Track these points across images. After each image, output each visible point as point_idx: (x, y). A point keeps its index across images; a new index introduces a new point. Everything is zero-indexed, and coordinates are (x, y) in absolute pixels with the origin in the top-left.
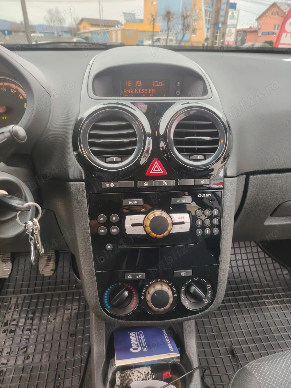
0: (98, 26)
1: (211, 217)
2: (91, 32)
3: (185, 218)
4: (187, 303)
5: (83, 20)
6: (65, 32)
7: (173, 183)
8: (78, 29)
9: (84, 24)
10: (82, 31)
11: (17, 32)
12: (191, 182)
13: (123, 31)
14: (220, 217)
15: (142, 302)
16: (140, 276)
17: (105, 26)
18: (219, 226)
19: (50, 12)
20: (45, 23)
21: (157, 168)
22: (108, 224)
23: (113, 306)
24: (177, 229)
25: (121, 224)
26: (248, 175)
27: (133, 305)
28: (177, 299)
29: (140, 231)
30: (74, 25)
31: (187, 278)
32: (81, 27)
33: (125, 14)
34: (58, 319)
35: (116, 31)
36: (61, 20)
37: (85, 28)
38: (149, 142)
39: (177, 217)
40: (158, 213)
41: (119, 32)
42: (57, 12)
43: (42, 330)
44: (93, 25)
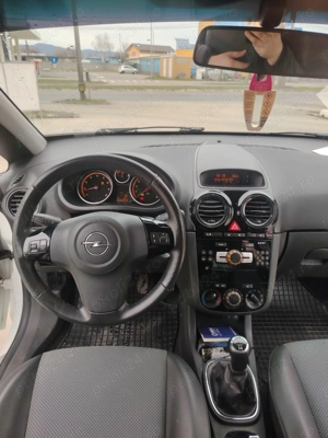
0: (148, 52)
1: (265, 256)
2: (140, 59)
3: (250, 255)
4: (249, 304)
5: (132, 46)
6: (113, 58)
7: (244, 235)
8: (127, 56)
9: (134, 49)
10: (131, 57)
11: (63, 58)
12: (255, 235)
13: (175, 58)
14: (270, 256)
15: (224, 301)
16: (223, 286)
17: (156, 52)
18: (269, 261)
19: (98, 38)
20: (93, 49)
21: (235, 227)
22: (207, 256)
23: (207, 302)
24: (245, 261)
25: (214, 256)
26: (288, 232)
27: (218, 302)
28: (243, 301)
29: (224, 260)
30: (123, 51)
31: (250, 289)
32: (130, 53)
33: (177, 40)
34: (149, 327)
35: (168, 59)
36: (109, 46)
37: (134, 54)
38: (232, 211)
39: (245, 254)
40: (235, 251)
41: (171, 60)
42: (106, 37)
43: (138, 332)
44: (142, 51)
